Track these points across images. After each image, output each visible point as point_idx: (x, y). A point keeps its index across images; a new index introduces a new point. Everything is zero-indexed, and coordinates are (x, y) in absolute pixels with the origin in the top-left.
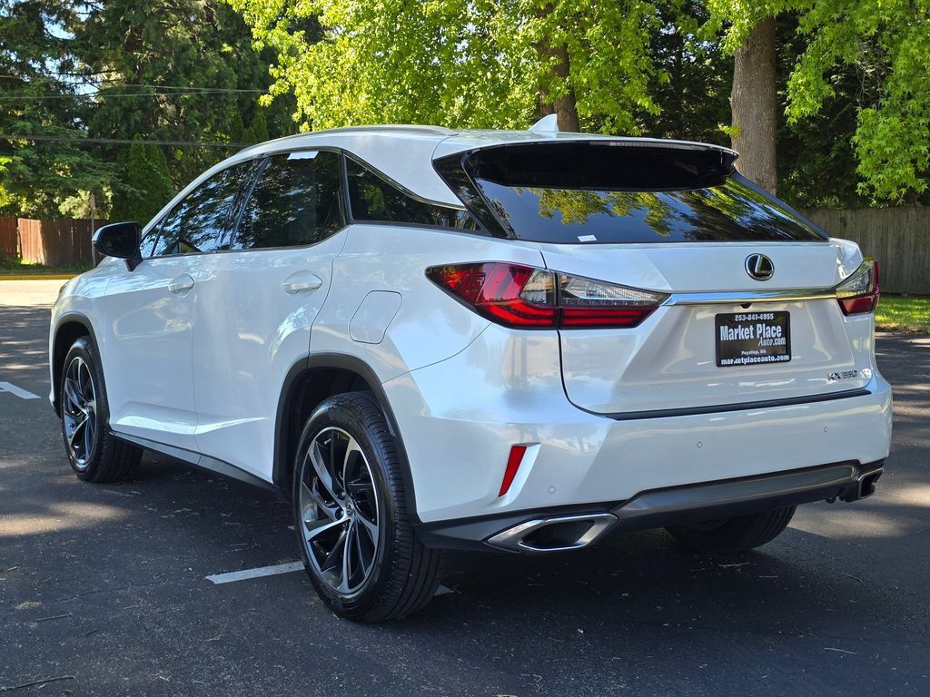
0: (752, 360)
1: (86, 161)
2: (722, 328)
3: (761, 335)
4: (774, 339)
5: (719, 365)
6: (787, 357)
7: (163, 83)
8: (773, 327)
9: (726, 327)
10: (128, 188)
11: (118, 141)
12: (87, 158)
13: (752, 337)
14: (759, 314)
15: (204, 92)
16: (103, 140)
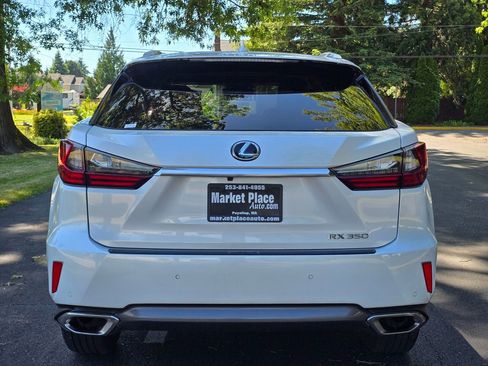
0: (241, 219)
1: (394, 68)
2: (213, 194)
3: (253, 201)
4: (266, 205)
5: (209, 220)
6: (278, 219)
7: (440, 24)
8: (266, 196)
9: (218, 194)
10: (415, 82)
11: (412, 57)
12: (395, 66)
13: (243, 202)
14: (250, 185)
15: (461, 27)
16: (404, 57)
